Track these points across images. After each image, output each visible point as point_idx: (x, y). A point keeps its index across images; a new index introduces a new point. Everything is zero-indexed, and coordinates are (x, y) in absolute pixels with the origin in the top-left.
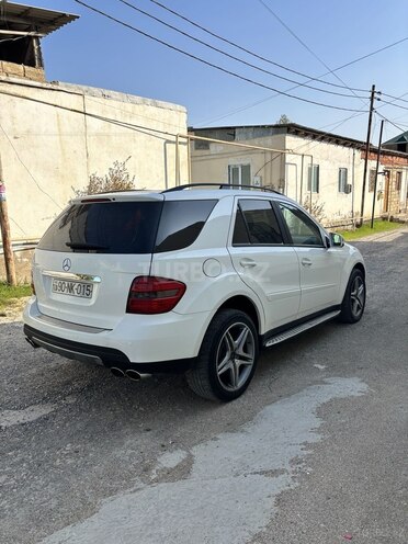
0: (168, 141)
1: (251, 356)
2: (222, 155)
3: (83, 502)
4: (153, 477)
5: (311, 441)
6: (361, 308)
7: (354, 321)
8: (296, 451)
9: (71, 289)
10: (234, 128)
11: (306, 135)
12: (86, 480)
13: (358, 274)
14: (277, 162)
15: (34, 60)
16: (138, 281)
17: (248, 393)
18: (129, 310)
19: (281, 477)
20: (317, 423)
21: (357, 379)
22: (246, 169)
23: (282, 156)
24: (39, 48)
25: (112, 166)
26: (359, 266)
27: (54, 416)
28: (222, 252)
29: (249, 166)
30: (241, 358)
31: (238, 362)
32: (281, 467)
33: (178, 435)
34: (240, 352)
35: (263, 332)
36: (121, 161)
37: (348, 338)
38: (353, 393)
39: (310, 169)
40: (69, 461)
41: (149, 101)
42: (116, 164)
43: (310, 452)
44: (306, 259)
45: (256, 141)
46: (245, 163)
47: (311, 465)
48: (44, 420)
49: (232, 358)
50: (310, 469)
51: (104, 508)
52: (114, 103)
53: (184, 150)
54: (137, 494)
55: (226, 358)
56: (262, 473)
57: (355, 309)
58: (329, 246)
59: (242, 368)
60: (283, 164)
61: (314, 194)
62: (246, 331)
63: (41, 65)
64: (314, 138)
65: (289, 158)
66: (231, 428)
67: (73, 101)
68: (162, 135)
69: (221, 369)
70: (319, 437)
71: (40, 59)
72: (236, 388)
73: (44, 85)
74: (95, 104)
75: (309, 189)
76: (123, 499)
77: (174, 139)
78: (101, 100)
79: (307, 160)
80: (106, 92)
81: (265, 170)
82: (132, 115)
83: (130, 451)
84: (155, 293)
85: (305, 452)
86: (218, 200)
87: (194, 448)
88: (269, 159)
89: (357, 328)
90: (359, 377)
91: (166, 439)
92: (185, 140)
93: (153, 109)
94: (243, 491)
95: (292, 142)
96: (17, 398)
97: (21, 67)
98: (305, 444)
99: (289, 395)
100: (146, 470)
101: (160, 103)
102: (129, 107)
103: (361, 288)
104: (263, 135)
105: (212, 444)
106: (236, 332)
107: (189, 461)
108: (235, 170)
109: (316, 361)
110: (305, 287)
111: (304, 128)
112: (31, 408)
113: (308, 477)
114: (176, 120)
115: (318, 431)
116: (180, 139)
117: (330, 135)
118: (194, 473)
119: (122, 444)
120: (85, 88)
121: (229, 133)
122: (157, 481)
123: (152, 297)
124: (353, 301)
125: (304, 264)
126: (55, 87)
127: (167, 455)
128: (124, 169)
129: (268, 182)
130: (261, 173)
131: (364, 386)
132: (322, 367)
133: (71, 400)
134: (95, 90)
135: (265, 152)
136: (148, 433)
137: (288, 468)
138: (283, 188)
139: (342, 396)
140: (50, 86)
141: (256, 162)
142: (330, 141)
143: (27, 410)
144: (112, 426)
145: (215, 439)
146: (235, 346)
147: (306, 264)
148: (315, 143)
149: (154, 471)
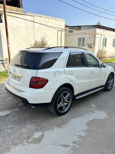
0: (59, 30)
1: (70, 102)
2: (77, 34)
3: (8, 146)
4: (30, 141)
5: (82, 135)
6: (112, 86)
7: (109, 90)
8: (76, 138)
9: (16, 78)
10: (81, 26)
11: (103, 28)
12: (11, 139)
13: (111, 76)
14: (93, 37)
15: (20, 5)
16: (33, 78)
17: (68, 113)
18: (30, 87)
19: (68, 148)
20: (86, 128)
21: (104, 112)
22: (84, 39)
23: (95, 35)
24: (22, 2)
25: (42, 38)
26: (112, 73)
27: (10, 115)
28: (62, 69)
29: (84, 38)
30: (67, 102)
31: (65, 104)
32: (69, 144)
33: (42, 126)
34: (66, 101)
35: (75, 94)
36: (44, 36)
37: (105, 96)
38: (101, 118)
39: (104, 39)
40: (9, 131)
41: (54, 18)
42: (43, 37)
43: (80, 139)
44: (93, 71)
45: (87, 30)
46: (83, 37)
47: (79, 145)
48: (7, 116)
49: (63, 102)
50: (78, 147)
51: (12, 150)
52: (42, 19)
53: (63, 33)
54: (23, 147)
55: (61, 103)
56: (63, 145)
57: (109, 86)
58: (101, 67)
59: (67, 106)
60: (95, 37)
61: (104, 47)
62: (69, 94)
63: (22, 7)
64: (106, 29)
65: (97, 36)
66: (59, 125)
67: (30, 18)
68: (57, 29)
69: (59, 106)
70: (85, 134)
71: (22, 6)
72: (64, 112)
73: (22, 14)
74: (37, 19)
75: (103, 45)
76: (18, 147)
77: (60, 30)
78: (39, 18)
79: (103, 37)
80: (41, 15)
81: (89, 39)
82: (48, 22)
83: (27, 130)
84: (38, 82)
85: (79, 139)
86: (63, 52)
87: (45, 132)
88: (91, 36)
89: (110, 93)
90: (106, 111)
91: (39, 127)
92: (64, 30)
93: (54, 21)
94: (54, 152)
95: (98, 31)
96: (2, 107)
97: (16, 8)
98: (80, 136)
99: (81, 115)
100: (29, 138)
101: (57, 18)
102: (47, 20)
103: (112, 80)
104: (89, 29)
105: (51, 131)
106: (65, 95)
107: (42, 136)
108: (80, 39)
109: (93, 104)
110: (91, 80)
111: (103, 26)
112: (5, 111)
113: (76, 150)
114: (61, 24)
115: (86, 131)
116: (62, 30)
117: (111, 29)
118: (42, 142)
119: (25, 127)
120: (34, 14)
121: (79, 28)
122: (31, 142)
123: (37, 83)
124: (109, 84)
125: (91, 73)
126: (25, 14)
127: (37, 133)
128: (45, 39)
129: (90, 43)
130: (88, 40)
131: (106, 115)
132: (94, 106)
133: (16, 110)
134: (37, 15)
135: (90, 34)
136: (34, 124)
137: (71, 145)
138: (94, 45)
139: (97, 118)
140: (24, 14)
141: (87, 37)
142: (111, 30)
143: (3, 111)
144: (25, 120)
145: (53, 129)
146: (64, 99)
147: (92, 73)
148: (106, 31)
149: (31, 139)
